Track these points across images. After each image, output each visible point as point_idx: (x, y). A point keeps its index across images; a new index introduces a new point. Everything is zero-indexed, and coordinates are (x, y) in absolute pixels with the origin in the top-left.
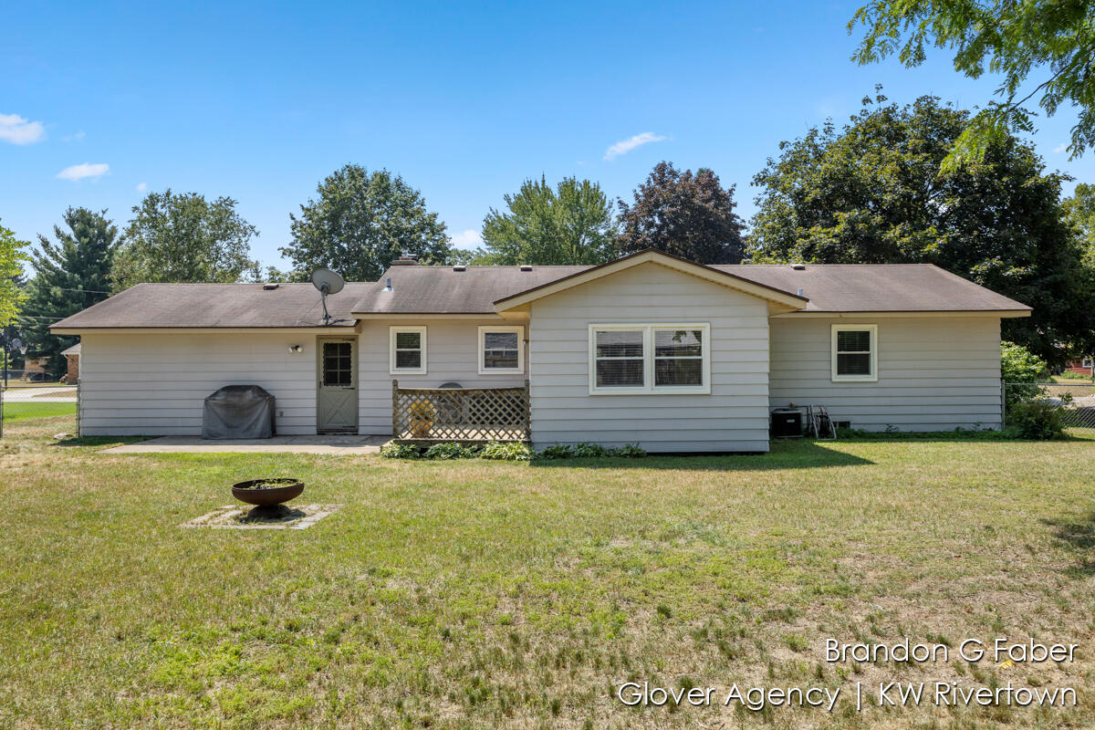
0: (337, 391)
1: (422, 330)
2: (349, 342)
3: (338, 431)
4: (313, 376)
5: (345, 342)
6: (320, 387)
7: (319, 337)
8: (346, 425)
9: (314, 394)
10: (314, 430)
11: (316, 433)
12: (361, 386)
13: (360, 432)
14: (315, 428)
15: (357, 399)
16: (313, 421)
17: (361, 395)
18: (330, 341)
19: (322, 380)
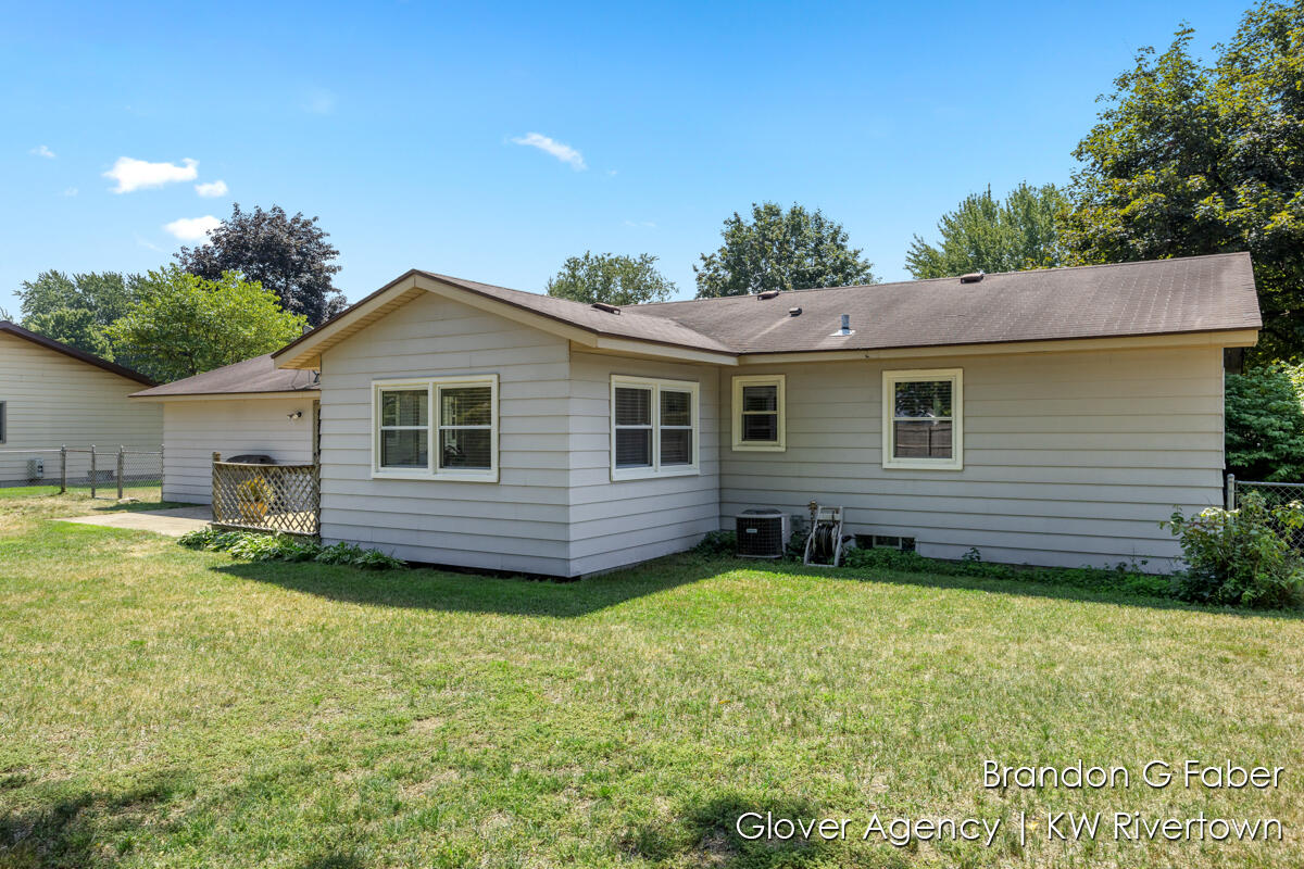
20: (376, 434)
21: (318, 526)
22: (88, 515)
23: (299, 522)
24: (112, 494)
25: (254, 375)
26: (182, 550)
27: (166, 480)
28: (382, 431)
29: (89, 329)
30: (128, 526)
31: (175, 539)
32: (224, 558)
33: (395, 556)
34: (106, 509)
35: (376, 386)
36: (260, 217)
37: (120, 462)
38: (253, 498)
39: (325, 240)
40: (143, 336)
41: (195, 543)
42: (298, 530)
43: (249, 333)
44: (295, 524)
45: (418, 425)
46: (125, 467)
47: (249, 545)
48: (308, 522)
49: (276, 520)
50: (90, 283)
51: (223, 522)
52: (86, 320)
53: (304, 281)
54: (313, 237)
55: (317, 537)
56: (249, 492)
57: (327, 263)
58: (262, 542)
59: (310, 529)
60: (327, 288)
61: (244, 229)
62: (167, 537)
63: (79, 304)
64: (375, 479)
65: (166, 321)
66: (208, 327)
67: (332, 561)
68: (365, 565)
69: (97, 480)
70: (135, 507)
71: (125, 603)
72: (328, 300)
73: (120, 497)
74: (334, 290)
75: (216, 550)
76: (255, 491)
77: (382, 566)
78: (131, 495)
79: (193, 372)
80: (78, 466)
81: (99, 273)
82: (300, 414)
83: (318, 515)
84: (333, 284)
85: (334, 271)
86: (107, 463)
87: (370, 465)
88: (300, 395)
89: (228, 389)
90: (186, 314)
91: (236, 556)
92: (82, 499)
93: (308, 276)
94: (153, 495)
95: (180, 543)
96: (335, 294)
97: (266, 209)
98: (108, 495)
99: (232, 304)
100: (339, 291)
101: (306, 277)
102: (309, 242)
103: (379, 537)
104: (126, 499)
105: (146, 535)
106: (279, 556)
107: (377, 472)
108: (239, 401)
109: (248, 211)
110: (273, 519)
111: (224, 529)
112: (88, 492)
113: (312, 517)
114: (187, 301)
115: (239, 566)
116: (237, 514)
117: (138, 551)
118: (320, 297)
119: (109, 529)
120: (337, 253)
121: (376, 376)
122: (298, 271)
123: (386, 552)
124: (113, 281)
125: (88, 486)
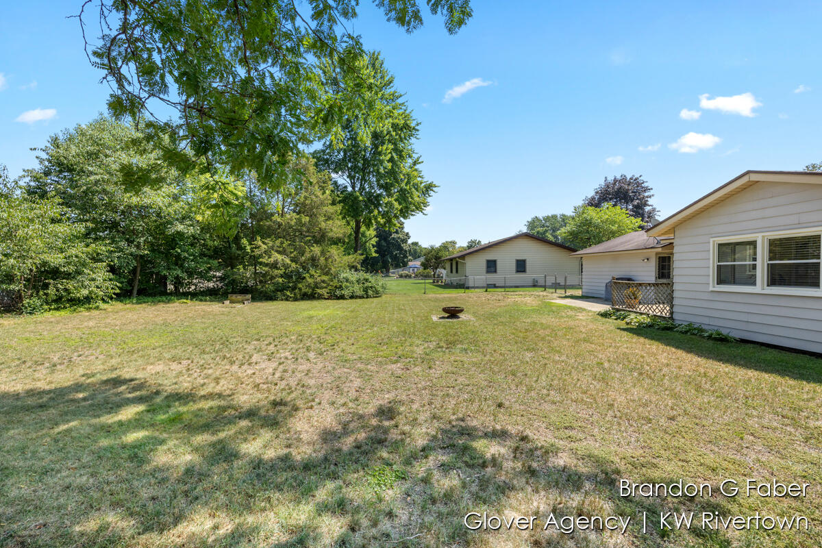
4: (653, 274)
7: (657, 254)
19: (657, 276)
20: (713, 266)
21: (672, 313)
22: (556, 299)
23: (661, 310)
24: (563, 291)
25: (622, 243)
26: (600, 318)
27: (584, 287)
28: (718, 265)
29: (547, 234)
30: (574, 305)
31: (595, 312)
32: (622, 324)
33: (731, 335)
34: (562, 297)
35: (714, 241)
36: (615, 181)
37: (565, 280)
38: (633, 297)
39: (645, 185)
40: (571, 233)
41: (605, 315)
42: (659, 314)
43: (614, 228)
44: (657, 311)
45: (734, 261)
46: (568, 281)
47: (634, 319)
48: (665, 311)
49: (646, 308)
50: (547, 219)
51: (617, 307)
52: (546, 231)
53: (636, 203)
54: (639, 184)
55: (671, 318)
56: (631, 294)
57: (646, 194)
58: (642, 319)
59: (666, 313)
60: (646, 205)
61: (608, 187)
62: (590, 311)
63: (543, 226)
64: (712, 291)
65: (580, 226)
66: (597, 227)
67: (686, 332)
68: (710, 337)
69: (556, 286)
70: (572, 297)
71: (585, 340)
72: (646, 210)
73: (565, 292)
74: (649, 206)
75: (615, 319)
76: (634, 294)
77: (723, 339)
78: (570, 292)
79: (590, 245)
80: (550, 280)
81: (550, 215)
82: (648, 259)
83: (672, 307)
84: (649, 203)
85: (650, 197)
86: (561, 281)
87: (709, 284)
88: (650, 250)
89: (611, 250)
90: (588, 223)
91: (627, 324)
92: (552, 293)
93: (637, 201)
94: (578, 293)
95: (598, 314)
96: (651, 207)
97: (619, 177)
98: (561, 292)
99: (607, 216)
100: (652, 206)
101: (636, 202)
102: (638, 187)
103: (721, 323)
104: (568, 294)
105: (581, 310)
106: (650, 326)
107: (714, 287)
108: (615, 255)
109: (611, 179)
110: (644, 308)
111: (618, 310)
112: (554, 290)
113: (668, 308)
114: (589, 218)
115: (631, 328)
116: (623, 303)
117: (581, 316)
118: (643, 209)
119: (566, 305)
120: (652, 189)
121: (713, 236)
122: (632, 200)
123: (724, 332)
124: (554, 217)
125: (553, 288)
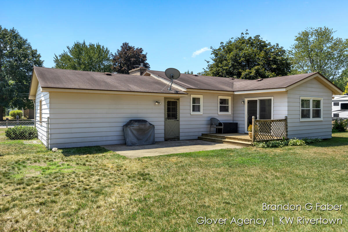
0: (172, 121)
1: (201, 97)
2: (177, 101)
3: (173, 139)
4: (163, 115)
5: (175, 101)
6: (166, 120)
7: (165, 98)
8: (175, 136)
9: (163, 123)
10: (163, 139)
11: (164, 140)
12: (181, 119)
13: (180, 139)
14: (164, 138)
15: (179, 125)
16: (163, 135)
17: (181, 123)
18: (170, 100)
19: (167, 117)
20: (301, 110)
21: (287, 136)
35: (301, 98)
82: (157, 102)
107: (301, 120)
121: (301, 95)
